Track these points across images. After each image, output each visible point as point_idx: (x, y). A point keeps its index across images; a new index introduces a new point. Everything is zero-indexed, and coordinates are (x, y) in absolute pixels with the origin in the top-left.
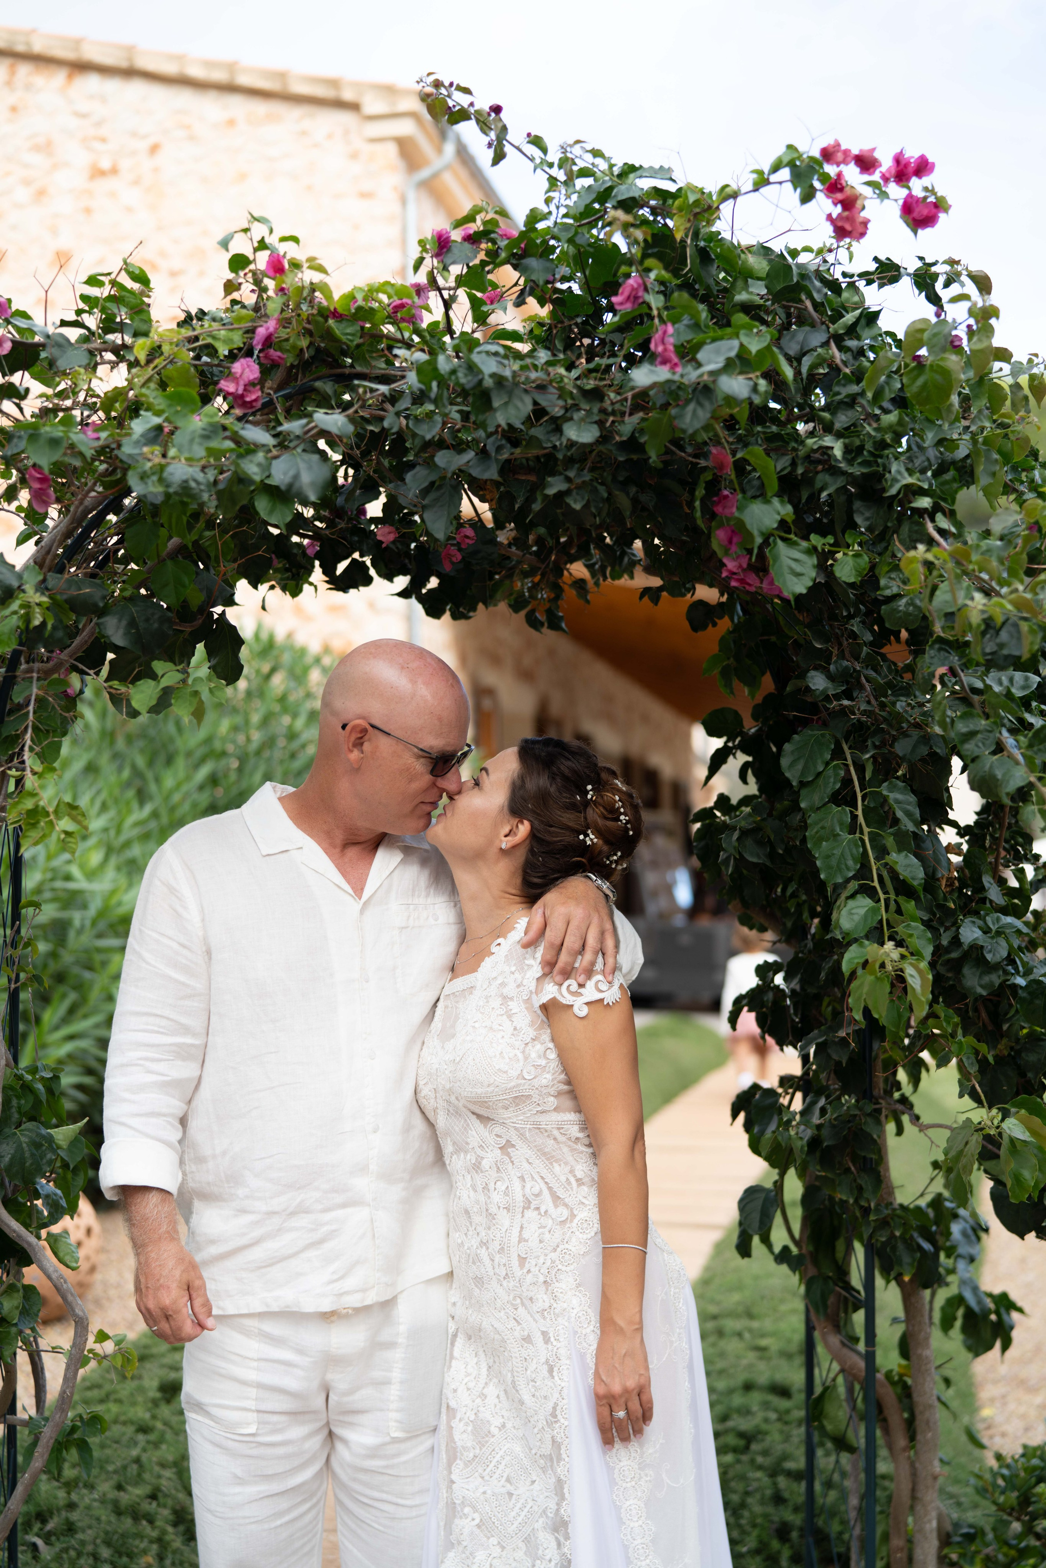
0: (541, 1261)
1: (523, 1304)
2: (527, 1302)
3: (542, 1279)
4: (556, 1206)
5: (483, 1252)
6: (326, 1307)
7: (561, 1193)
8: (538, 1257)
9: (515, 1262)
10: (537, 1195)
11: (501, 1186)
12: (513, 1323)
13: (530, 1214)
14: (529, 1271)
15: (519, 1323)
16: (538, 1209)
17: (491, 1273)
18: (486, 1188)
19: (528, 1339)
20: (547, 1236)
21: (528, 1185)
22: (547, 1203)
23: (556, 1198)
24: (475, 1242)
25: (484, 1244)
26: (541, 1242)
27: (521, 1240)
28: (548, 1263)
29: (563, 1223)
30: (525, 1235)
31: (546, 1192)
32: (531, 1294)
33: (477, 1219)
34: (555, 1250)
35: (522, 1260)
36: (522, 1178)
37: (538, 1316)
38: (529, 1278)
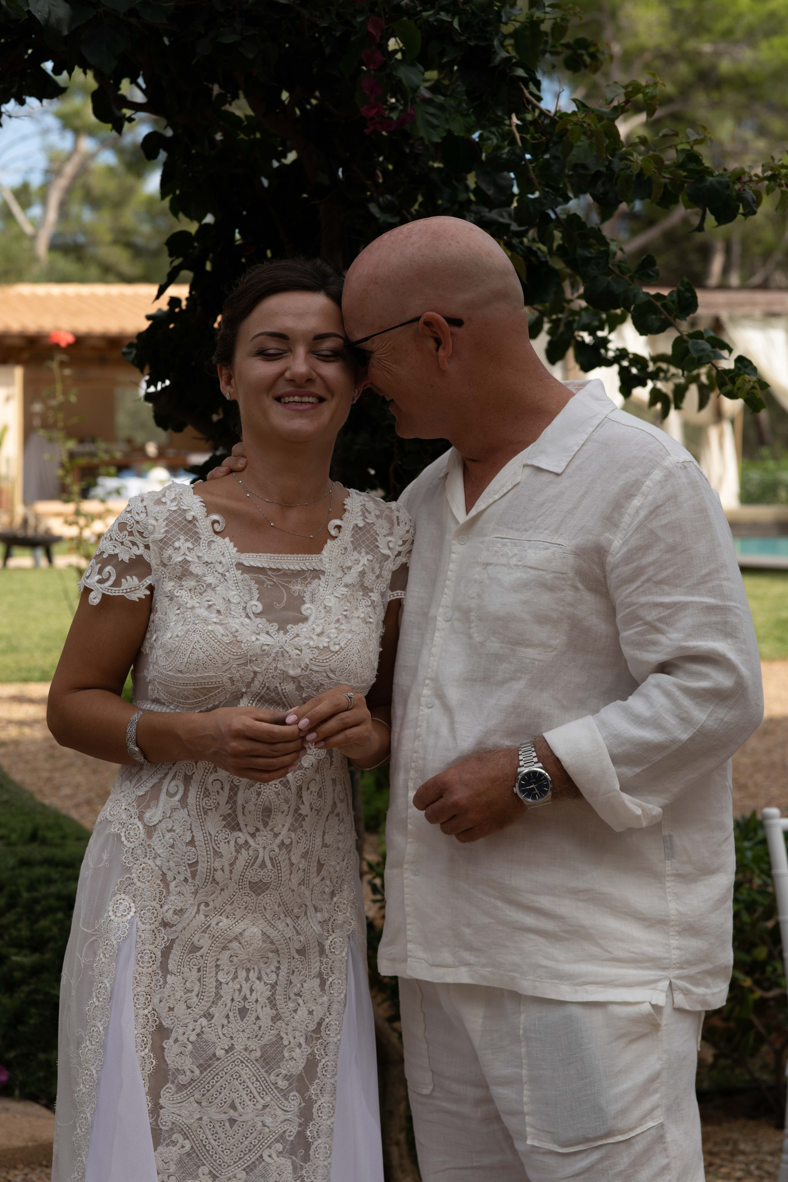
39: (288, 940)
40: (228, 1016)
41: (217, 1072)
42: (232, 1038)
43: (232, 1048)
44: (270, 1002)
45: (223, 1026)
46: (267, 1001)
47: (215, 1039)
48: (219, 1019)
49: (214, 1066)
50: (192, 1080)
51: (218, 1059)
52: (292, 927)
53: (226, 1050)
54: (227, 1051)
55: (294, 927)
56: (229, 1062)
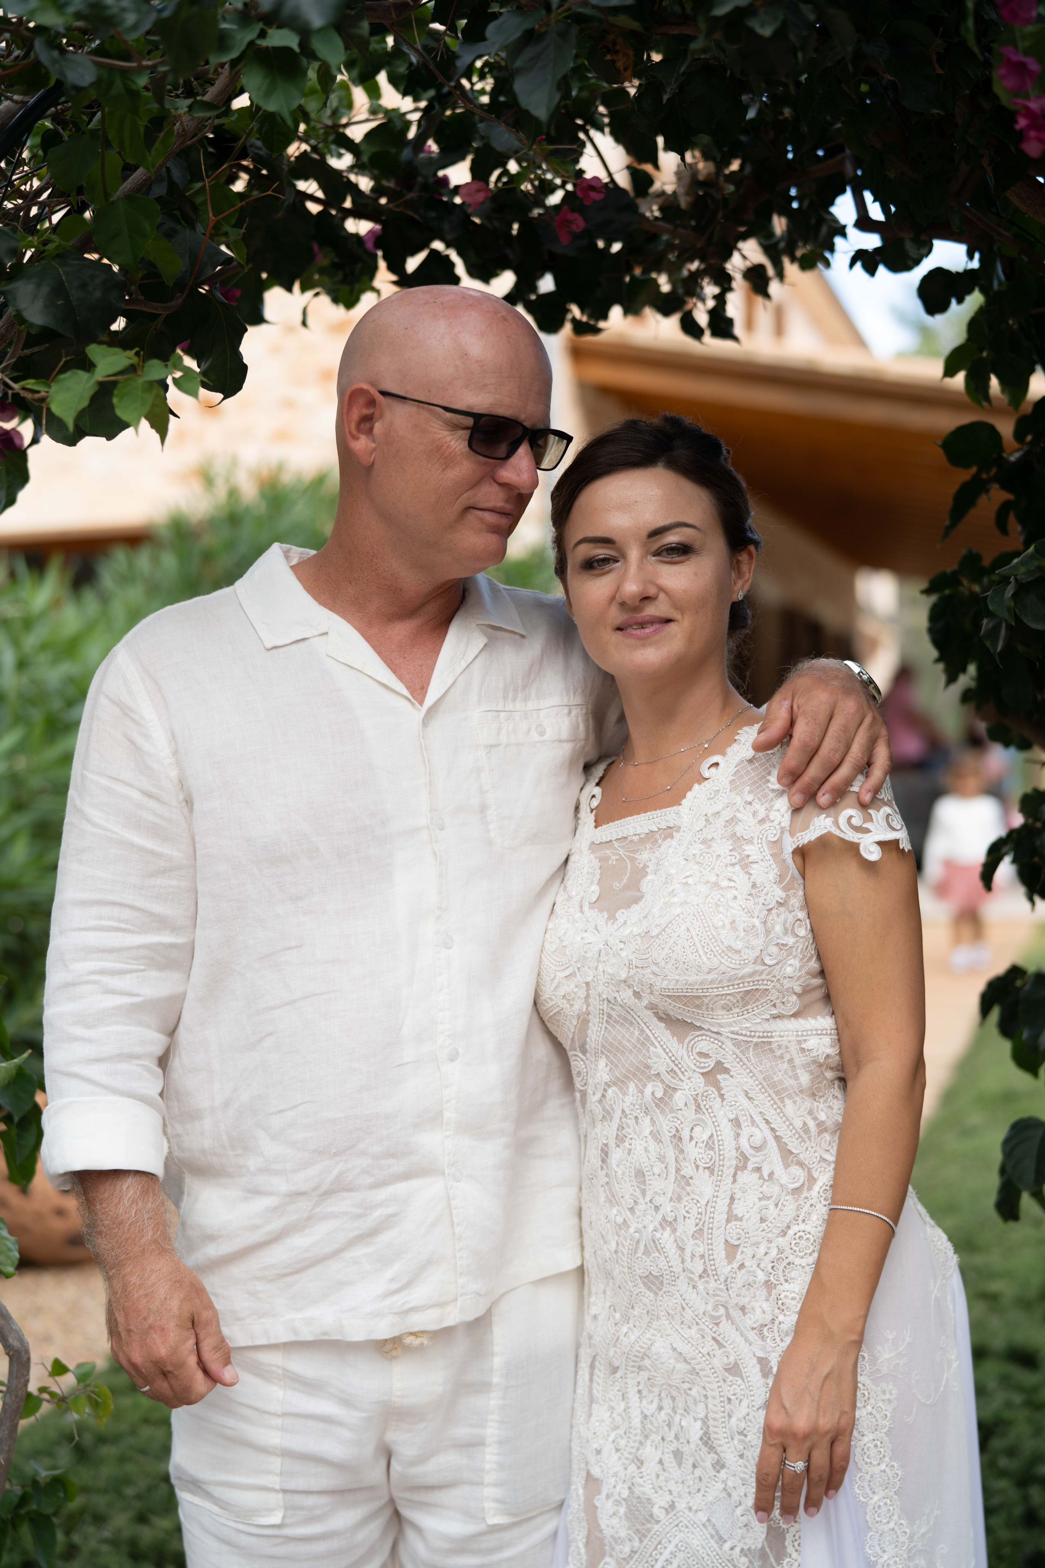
0: (762, 1249)
1: (728, 1316)
2: (735, 1313)
3: (761, 1276)
4: (787, 1166)
5: (666, 1237)
6: (383, 1330)
7: (793, 1145)
8: (757, 1244)
9: (720, 1253)
10: (758, 1149)
11: (701, 1134)
12: (710, 1345)
13: (747, 1178)
14: (742, 1266)
15: (720, 1345)
16: (758, 1169)
17: (678, 1269)
18: (677, 1137)
19: (734, 1369)
20: (772, 1212)
21: (745, 1132)
22: (773, 1160)
23: (786, 1154)
24: (651, 1221)
25: (668, 1223)
26: (762, 1220)
27: (731, 1217)
28: (774, 1253)
29: (797, 1191)
30: (739, 1210)
31: (772, 1143)
32: (744, 1301)
33: (656, 1185)
34: (784, 1233)
35: (732, 1250)
36: (736, 1123)
37: (752, 1335)
38: (741, 1277)
39: (708, 1357)
40: (661, 1462)
41: (658, 1539)
42: (670, 1492)
43: (672, 1506)
44: (706, 1444)
45: (658, 1476)
46: (700, 1443)
47: (650, 1495)
48: (651, 1467)
49: (653, 1532)
50: (632, 1551)
51: (658, 1522)
52: (710, 1339)
53: (666, 1509)
54: (667, 1513)
55: (714, 1339)
56: (673, 1525)
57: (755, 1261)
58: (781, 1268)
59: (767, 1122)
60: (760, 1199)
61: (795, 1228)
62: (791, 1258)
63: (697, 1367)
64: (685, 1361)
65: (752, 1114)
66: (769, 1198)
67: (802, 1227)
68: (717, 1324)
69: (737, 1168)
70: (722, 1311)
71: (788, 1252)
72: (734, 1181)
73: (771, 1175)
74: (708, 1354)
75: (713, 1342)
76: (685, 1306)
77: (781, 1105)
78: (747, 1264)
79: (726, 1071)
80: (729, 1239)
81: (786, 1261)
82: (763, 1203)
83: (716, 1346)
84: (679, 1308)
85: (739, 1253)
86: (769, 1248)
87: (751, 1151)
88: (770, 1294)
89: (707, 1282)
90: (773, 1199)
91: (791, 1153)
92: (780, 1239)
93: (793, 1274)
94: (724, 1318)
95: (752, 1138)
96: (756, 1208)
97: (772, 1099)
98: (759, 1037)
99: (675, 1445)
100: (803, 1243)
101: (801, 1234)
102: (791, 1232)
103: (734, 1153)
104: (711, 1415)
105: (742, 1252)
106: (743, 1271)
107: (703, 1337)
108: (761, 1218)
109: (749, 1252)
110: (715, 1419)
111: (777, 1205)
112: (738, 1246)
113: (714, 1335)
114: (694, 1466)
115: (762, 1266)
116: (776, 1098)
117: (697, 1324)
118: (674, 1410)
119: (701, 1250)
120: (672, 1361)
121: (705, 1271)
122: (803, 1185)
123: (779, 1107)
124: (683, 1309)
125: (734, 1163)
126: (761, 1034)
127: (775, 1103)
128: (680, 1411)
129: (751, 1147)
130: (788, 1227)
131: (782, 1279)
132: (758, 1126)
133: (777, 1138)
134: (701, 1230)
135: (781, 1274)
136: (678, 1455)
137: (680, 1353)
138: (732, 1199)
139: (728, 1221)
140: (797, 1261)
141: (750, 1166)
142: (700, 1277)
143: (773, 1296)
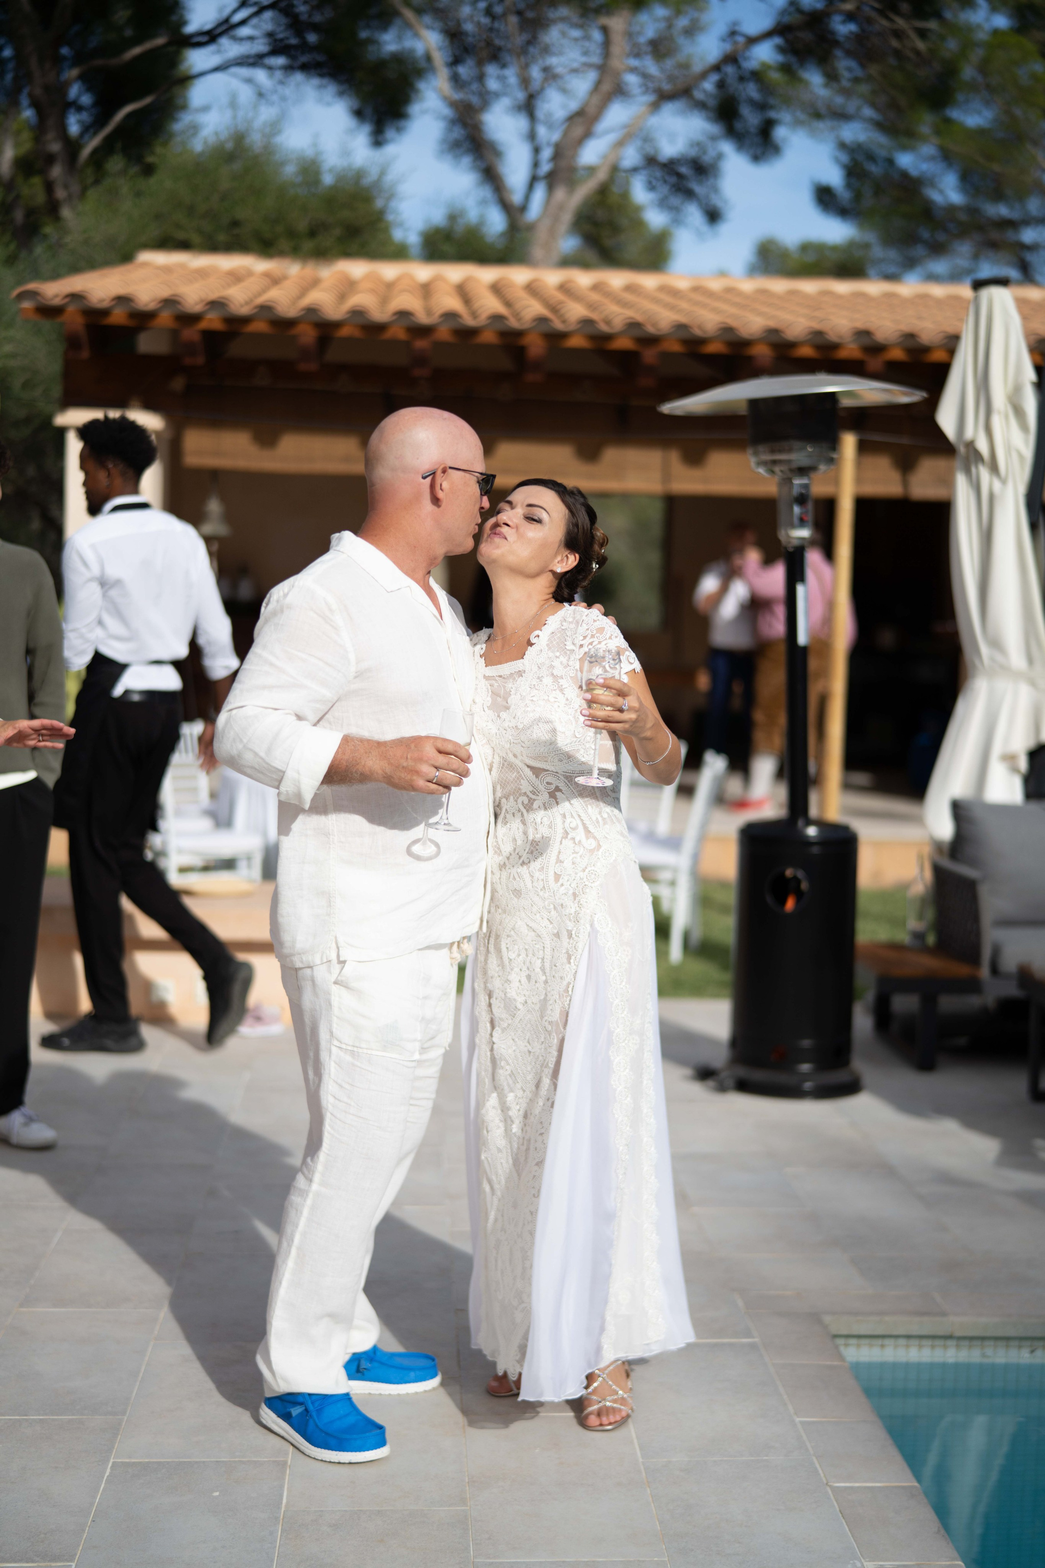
39: (545, 928)
40: (520, 981)
41: (520, 1018)
42: (525, 995)
43: (526, 1002)
44: (541, 971)
45: (519, 988)
46: (539, 970)
47: (516, 997)
48: (515, 984)
49: (518, 1015)
50: (508, 1024)
51: (518, 1009)
52: (546, 919)
53: (522, 1003)
54: (524, 1005)
55: (548, 919)
57: (569, 883)
58: (581, 887)
59: (579, 816)
60: (573, 853)
61: (589, 869)
62: (587, 883)
63: (539, 933)
64: (534, 931)
65: (572, 812)
66: (577, 853)
67: (593, 868)
68: (550, 912)
69: (563, 838)
70: (552, 906)
71: (585, 880)
72: (561, 843)
73: (580, 841)
74: (545, 927)
75: (547, 921)
76: (533, 904)
77: (586, 809)
78: (564, 883)
79: (560, 790)
80: (556, 872)
81: (584, 884)
82: (575, 855)
83: (549, 923)
84: (530, 905)
85: (561, 878)
86: (575, 877)
87: (570, 829)
88: (575, 899)
89: (545, 892)
90: (579, 854)
91: (590, 832)
92: (582, 873)
93: (587, 890)
94: (553, 910)
95: (571, 824)
96: (571, 858)
97: (582, 805)
98: (577, 773)
99: (527, 972)
100: (593, 876)
101: (592, 871)
102: (587, 870)
103: (562, 831)
104: (546, 957)
105: (563, 878)
106: (563, 888)
107: (543, 919)
108: (573, 862)
109: (566, 878)
110: (547, 959)
111: (581, 856)
112: (561, 875)
113: (548, 917)
114: (536, 982)
115: (572, 886)
116: (584, 805)
117: (539, 912)
118: (527, 956)
119: (542, 877)
120: (526, 931)
121: (544, 887)
122: (595, 848)
123: (585, 809)
124: (532, 905)
125: (561, 835)
126: (578, 772)
127: (584, 807)
128: (530, 955)
129: (570, 828)
130: (586, 868)
131: (581, 892)
132: (574, 818)
133: (584, 825)
134: (543, 867)
135: (581, 890)
136: (529, 977)
137: (531, 927)
138: (559, 852)
139: (556, 863)
140: (590, 885)
141: (569, 837)
142: (541, 890)
143: (577, 901)
